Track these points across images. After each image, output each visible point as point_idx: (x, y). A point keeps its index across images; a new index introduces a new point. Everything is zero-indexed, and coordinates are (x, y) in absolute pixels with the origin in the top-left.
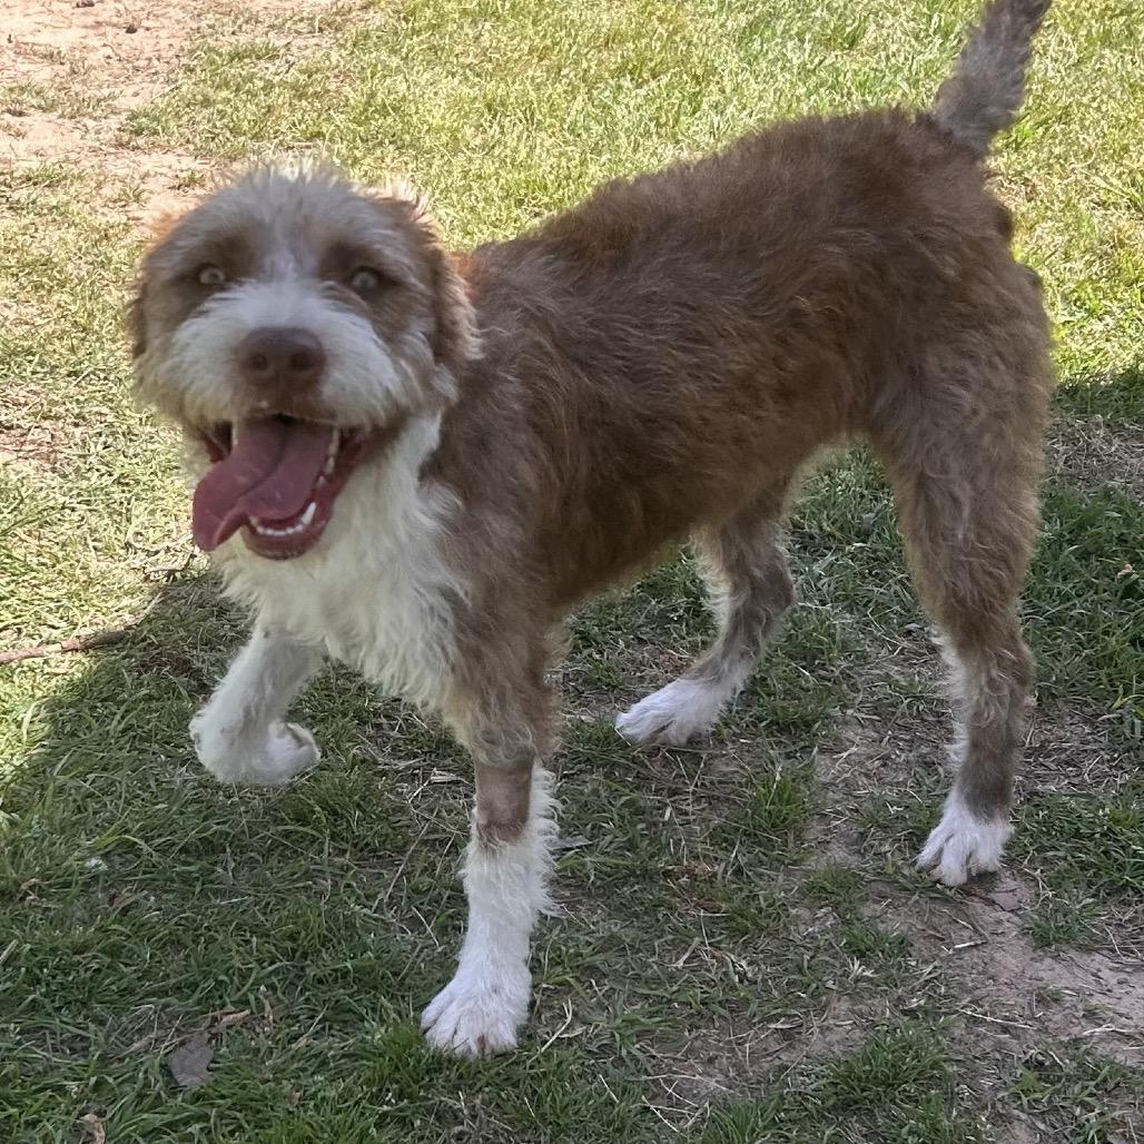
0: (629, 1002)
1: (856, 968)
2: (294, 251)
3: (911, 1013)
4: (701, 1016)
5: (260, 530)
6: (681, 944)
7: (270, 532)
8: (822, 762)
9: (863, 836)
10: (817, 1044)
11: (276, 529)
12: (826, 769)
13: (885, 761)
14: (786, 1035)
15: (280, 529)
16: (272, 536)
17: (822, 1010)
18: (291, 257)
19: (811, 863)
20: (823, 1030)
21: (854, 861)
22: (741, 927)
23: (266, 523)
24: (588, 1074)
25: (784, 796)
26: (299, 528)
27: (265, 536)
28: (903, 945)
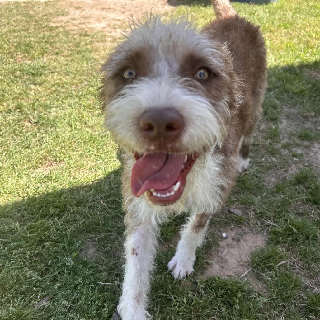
0: (256, 167)
1: (295, 159)
2: (167, 61)
3: (306, 166)
4: (269, 168)
5: (154, 194)
6: (263, 157)
7: (159, 195)
8: (280, 125)
9: (290, 137)
10: (290, 172)
11: (161, 194)
12: (280, 126)
13: (290, 124)
14: (285, 171)
15: (163, 194)
16: (160, 197)
17: (290, 166)
18: (167, 64)
19: (282, 142)
20: (291, 170)
21: (289, 141)
22: (273, 153)
23: (157, 191)
24: (252, 179)
25: (275, 130)
26: (172, 193)
27: (156, 197)
28: (301, 155)
